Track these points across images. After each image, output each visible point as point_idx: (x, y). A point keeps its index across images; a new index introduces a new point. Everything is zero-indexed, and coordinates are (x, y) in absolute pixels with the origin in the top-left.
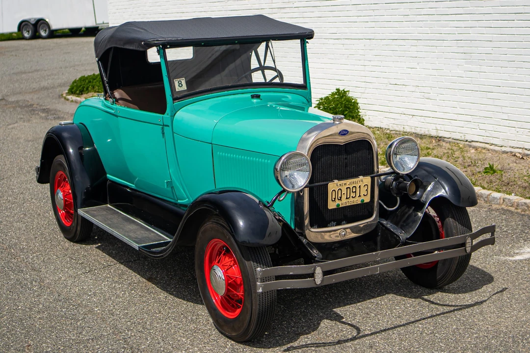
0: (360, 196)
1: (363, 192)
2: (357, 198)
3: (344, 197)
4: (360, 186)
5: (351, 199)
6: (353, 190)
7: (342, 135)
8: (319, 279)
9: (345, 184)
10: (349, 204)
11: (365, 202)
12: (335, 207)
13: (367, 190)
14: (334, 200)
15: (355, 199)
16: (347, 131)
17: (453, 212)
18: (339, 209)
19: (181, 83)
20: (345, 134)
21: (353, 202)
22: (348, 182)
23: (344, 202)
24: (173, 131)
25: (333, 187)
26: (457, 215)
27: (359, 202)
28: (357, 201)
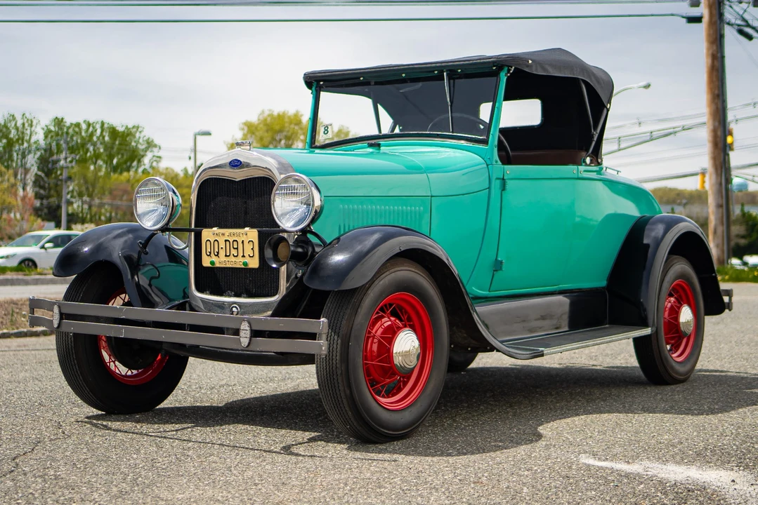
3: (222, 253)
4: (243, 242)
7: (233, 166)
9: (223, 234)
14: (210, 255)
20: (236, 166)
21: (235, 262)
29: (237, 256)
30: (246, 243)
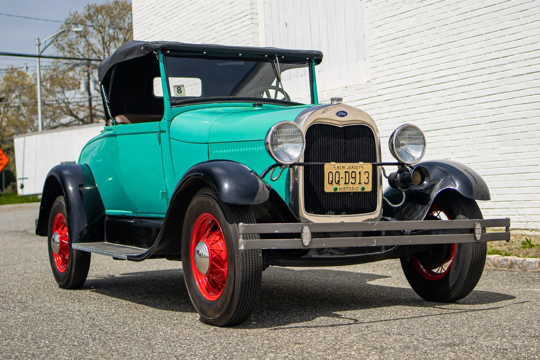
0: (360, 183)
1: (364, 179)
2: (357, 185)
3: (342, 182)
4: (360, 173)
5: (350, 185)
6: (352, 175)
7: (340, 116)
8: (306, 239)
9: (343, 167)
10: (348, 191)
11: (365, 190)
12: (333, 191)
13: (367, 178)
14: (332, 183)
15: (355, 186)
16: (345, 112)
17: (464, 208)
18: (336, 195)
19: (180, 90)
22: (347, 165)
23: (342, 188)
24: (169, 137)
25: (330, 169)
26: (468, 211)
27: (360, 190)
28: (357, 188)
29: (354, 183)
30: (362, 173)
